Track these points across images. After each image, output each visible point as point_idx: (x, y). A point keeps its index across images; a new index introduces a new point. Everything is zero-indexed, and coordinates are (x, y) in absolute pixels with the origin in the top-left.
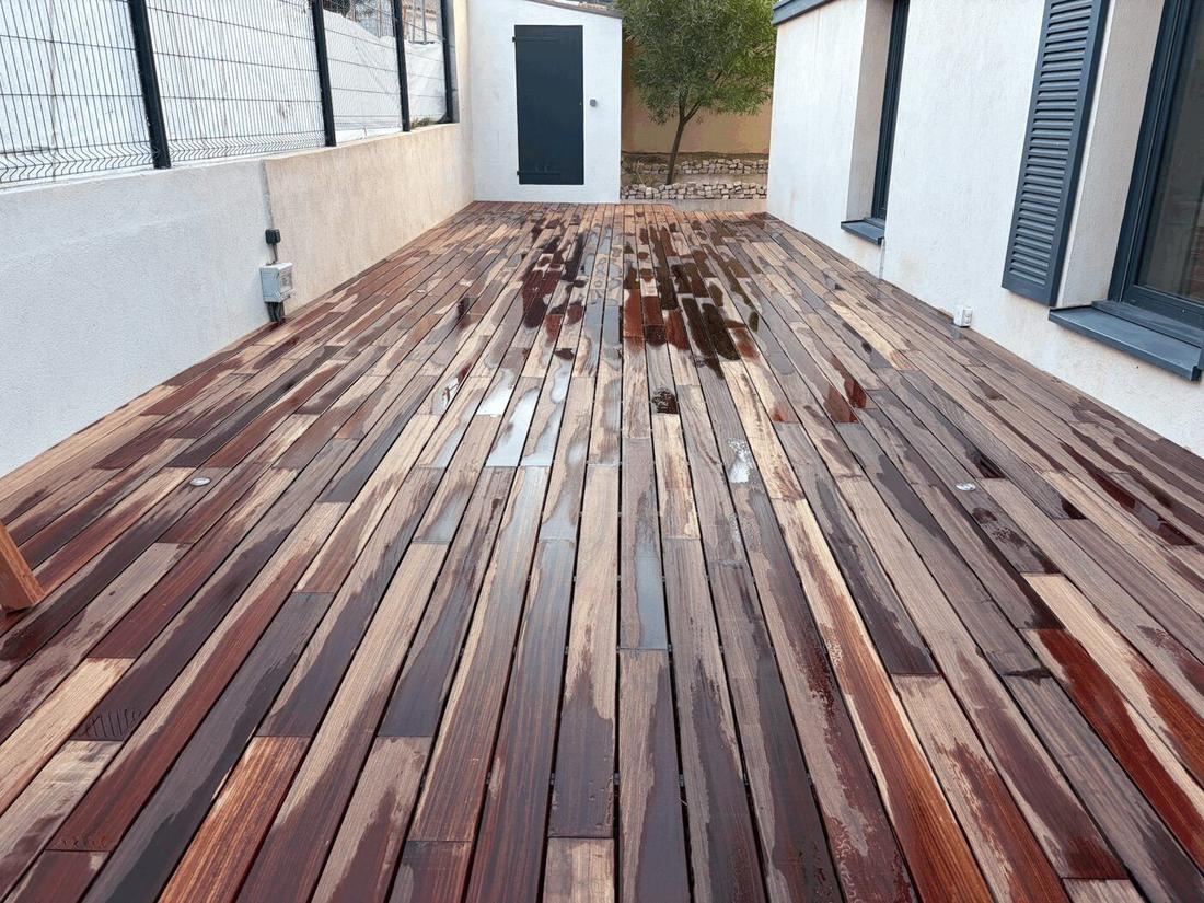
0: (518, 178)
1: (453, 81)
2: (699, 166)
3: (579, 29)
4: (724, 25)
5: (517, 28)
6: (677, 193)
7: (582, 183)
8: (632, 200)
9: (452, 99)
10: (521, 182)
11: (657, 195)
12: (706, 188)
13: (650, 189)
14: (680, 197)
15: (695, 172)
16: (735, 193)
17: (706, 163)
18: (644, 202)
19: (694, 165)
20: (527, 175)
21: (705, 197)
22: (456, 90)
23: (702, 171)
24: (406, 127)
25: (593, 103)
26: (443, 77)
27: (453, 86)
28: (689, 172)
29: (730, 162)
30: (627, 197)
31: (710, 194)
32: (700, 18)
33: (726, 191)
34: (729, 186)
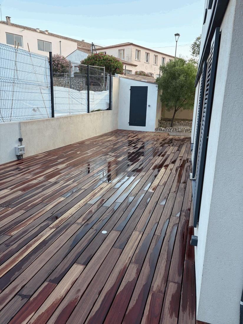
0: (129, 124)
1: (111, 100)
2: (180, 123)
3: (147, 87)
4: (182, 87)
5: (131, 87)
6: (171, 130)
7: (145, 126)
8: (158, 131)
9: (111, 104)
10: (129, 125)
11: (165, 130)
12: (179, 129)
13: (163, 128)
14: (172, 131)
15: (179, 124)
16: (188, 131)
17: (182, 122)
18: (161, 132)
19: (179, 122)
20: (131, 124)
21: (179, 131)
22: (112, 102)
23: (181, 124)
24: (88, 112)
25: (149, 106)
26: (109, 99)
27: (111, 101)
28: (177, 124)
29: (189, 122)
30: (157, 130)
31: (180, 131)
32: (176, 85)
33: (185, 130)
34: (186, 129)
